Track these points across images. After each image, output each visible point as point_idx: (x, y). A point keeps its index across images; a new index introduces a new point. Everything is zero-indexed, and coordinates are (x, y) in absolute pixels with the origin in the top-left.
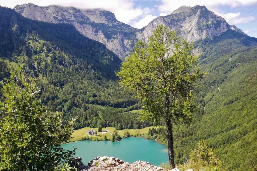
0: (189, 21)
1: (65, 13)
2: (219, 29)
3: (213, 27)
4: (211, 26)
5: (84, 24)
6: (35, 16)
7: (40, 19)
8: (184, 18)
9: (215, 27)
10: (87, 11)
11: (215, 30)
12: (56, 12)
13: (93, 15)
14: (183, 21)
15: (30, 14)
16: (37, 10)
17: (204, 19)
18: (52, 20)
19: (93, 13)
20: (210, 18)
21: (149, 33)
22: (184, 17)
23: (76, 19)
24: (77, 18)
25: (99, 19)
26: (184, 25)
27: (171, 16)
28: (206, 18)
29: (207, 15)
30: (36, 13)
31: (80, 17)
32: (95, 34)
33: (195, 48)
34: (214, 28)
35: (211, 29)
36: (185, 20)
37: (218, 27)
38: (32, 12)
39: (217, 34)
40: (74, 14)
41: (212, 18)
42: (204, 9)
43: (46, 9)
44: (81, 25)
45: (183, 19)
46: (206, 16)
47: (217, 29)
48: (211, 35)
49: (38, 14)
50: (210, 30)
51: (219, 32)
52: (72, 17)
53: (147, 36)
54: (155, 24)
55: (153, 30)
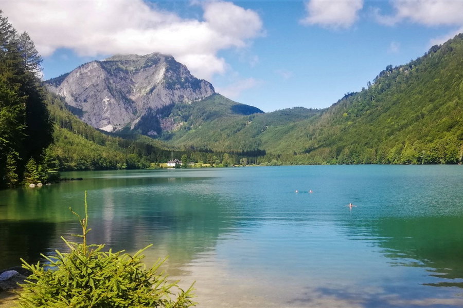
0: (146, 75)
2: (199, 91)
3: (189, 87)
4: (186, 86)
8: (136, 70)
11: (194, 92)
14: (134, 74)
17: (173, 73)
20: (183, 73)
21: (73, 87)
22: (136, 68)
26: (136, 80)
28: (177, 72)
29: (177, 68)
34: (192, 89)
35: (186, 90)
36: (137, 73)
37: (197, 88)
39: (196, 99)
45: (134, 72)
46: (176, 70)
47: (196, 91)
50: (186, 92)
51: (199, 96)
53: (69, 92)
54: (86, 73)
55: (82, 81)
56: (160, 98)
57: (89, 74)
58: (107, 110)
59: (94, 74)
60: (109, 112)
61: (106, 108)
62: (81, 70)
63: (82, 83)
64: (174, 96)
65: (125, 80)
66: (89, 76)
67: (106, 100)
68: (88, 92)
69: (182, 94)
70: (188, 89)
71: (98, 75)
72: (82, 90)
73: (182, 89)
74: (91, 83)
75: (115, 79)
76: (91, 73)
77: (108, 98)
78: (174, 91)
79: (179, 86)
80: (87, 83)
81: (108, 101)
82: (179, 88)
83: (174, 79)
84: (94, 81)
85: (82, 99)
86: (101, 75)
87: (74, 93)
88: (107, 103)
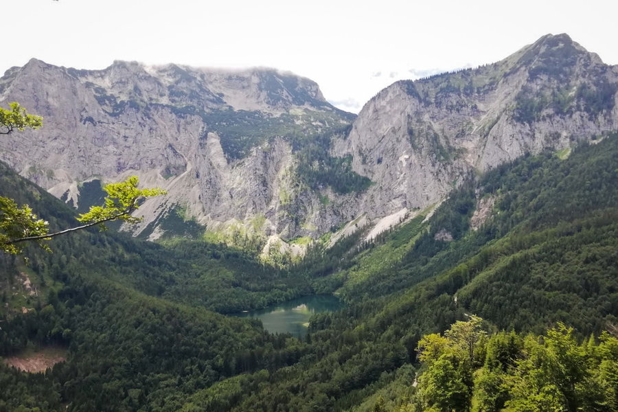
0: (507, 90)
1: (143, 85)
2: (605, 116)
3: (578, 108)
4: (571, 107)
5: (189, 116)
6: (40, 93)
7: (55, 104)
8: (491, 84)
9: (587, 110)
10: (230, 78)
11: (590, 119)
12: (121, 82)
13: (244, 88)
14: (486, 92)
15: (22, 90)
16: (48, 77)
17: (549, 80)
18: (87, 105)
19: (245, 84)
20: (578, 76)
21: (363, 138)
22: (494, 78)
23: (173, 101)
24: (176, 99)
25: (254, 100)
26: (486, 107)
27: (444, 79)
28: (562, 76)
29: (567, 65)
30: (46, 86)
31: (186, 95)
32: (200, 144)
33: (490, 190)
34: (586, 114)
35: (571, 117)
36: (492, 89)
37: (600, 109)
38: (30, 84)
39: (594, 138)
40: (170, 88)
41: (584, 77)
42: (561, 45)
43: (99, 75)
44: (180, 117)
45: (487, 88)
46: (561, 72)
47: (596, 118)
48: (568, 140)
49: (53, 89)
50: (569, 123)
51: (602, 129)
52: (162, 95)
53: (358, 146)
54: (384, 107)
55: (376, 125)
56: (500, 146)
57: (388, 108)
58: (404, 179)
59: (396, 106)
60: (406, 181)
61: (402, 175)
62: (377, 103)
63: (376, 127)
64: (533, 137)
65: (458, 110)
66: (387, 113)
67: (404, 157)
68: (384, 144)
69: (556, 128)
70: (576, 115)
71: (402, 108)
72: (376, 141)
73: (557, 118)
74: (390, 126)
75: (436, 110)
76: (391, 107)
77: (407, 153)
78: (537, 125)
79: (551, 111)
80: (385, 127)
81: (406, 160)
82: (550, 116)
83: (548, 93)
84: (395, 120)
85: (375, 159)
86: (406, 107)
87: (364, 148)
88: (405, 164)
